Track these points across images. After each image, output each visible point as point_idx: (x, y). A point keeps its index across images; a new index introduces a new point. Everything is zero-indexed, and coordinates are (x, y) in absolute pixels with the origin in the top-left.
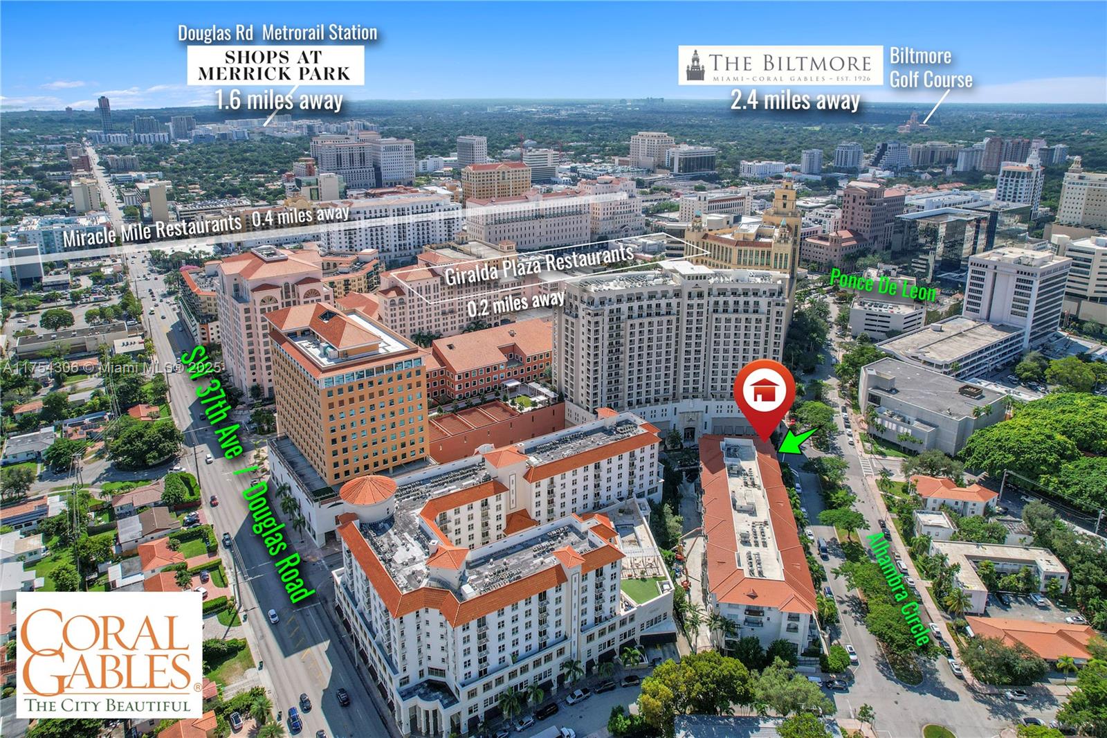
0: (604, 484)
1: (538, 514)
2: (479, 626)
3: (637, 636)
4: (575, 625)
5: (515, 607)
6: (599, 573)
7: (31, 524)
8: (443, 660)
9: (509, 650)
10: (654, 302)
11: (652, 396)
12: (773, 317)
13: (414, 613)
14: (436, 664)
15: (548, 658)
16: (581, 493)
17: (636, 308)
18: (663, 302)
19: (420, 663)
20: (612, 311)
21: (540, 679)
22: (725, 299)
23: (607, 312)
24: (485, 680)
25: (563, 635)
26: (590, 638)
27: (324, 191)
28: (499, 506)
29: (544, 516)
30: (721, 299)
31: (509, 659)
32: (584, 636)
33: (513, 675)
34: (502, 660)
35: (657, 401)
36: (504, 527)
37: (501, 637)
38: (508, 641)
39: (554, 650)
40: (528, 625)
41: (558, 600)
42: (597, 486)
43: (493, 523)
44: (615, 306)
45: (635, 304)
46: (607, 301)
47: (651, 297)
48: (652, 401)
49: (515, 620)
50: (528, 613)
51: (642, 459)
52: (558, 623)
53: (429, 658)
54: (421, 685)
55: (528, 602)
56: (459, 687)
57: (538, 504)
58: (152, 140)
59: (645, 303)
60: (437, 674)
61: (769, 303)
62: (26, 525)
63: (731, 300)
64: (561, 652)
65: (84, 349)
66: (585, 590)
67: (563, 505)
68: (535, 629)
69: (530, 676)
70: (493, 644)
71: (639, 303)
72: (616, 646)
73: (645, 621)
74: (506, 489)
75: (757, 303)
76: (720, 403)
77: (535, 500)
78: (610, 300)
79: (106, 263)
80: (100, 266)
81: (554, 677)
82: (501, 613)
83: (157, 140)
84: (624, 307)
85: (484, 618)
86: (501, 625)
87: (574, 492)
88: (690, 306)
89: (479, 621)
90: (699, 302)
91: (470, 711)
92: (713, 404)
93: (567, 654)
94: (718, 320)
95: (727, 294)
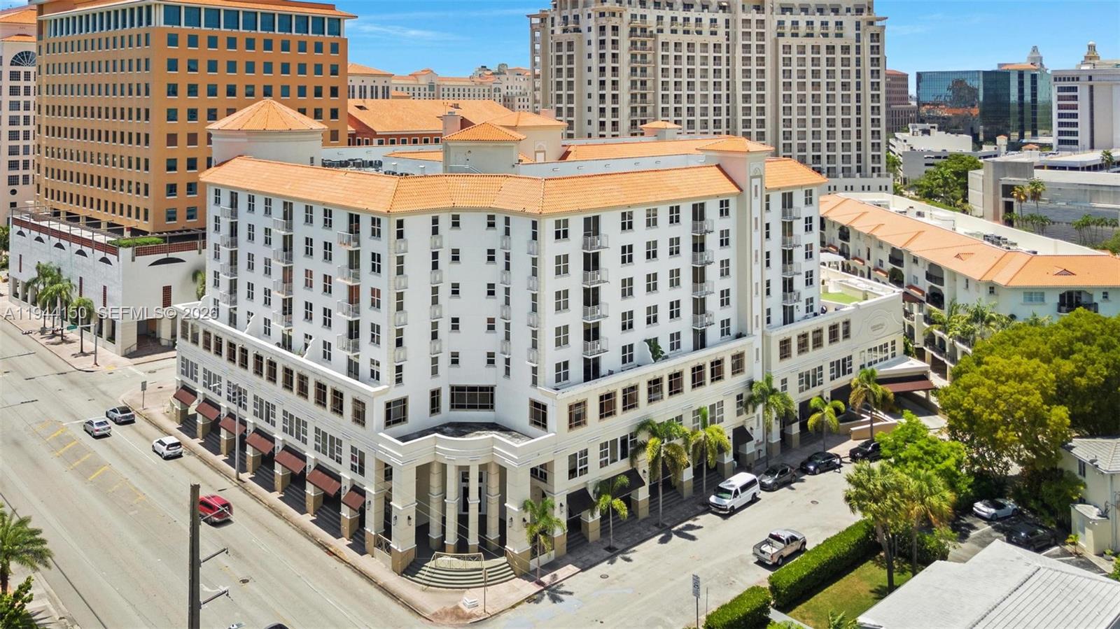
2: (588, 235)
4: (758, 308)
5: (652, 218)
6: (787, 202)
8: (491, 358)
9: (641, 329)
10: (692, 15)
13: (428, 220)
17: (667, 20)
18: (705, 17)
19: (435, 371)
20: (633, 17)
22: (793, 18)
24: (603, 384)
25: (733, 331)
26: (785, 349)
30: (788, 19)
32: (774, 339)
34: (628, 353)
37: (627, 288)
39: (725, 351)
40: (674, 278)
41: (724, 237)
44: (638, 10)
45: (666, 14)
47: (688, 6)
49: (651, 252)
50: (674, 247)
52: (725, 298)
53: (455, 358)
55: (674, 215)
59: (679, 14)
60: (473, 402)
61: (858, 25)
63: (801, 19)
64: (738, 362)
69: (686, 405)
71: (672, 13)
75: (839, 24)
82: (627, 222)
84: (651, 14)
85: (597, 220)
86: (627, 256)
88: (746, 23)
89: (587, 221)
90: (760, 17)
91: (572, 473)
93: (747, 376)
94: (787, 48)
95: (794, 11)
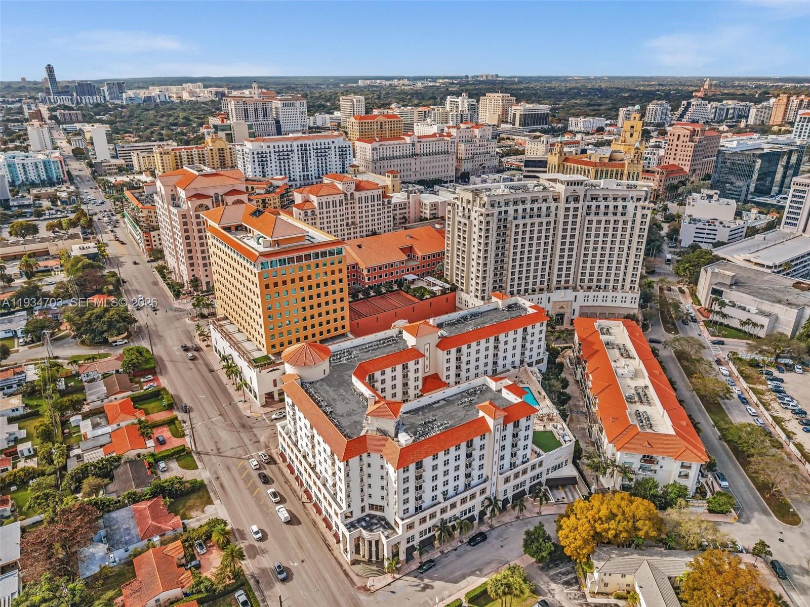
0: (501, 354)
1: (448, 377)
2: (417, 468)
3: (543, 479)
4: (495, 469)
5: (447, 452)
6: (516, 425)
7: (11, 387)
8: (383, 498)
9: (441, 489)
10: (536, 206)
11: (530, 287)
12: (639, 218)
13: (358, 457)
14: (376, 501)
15: (473, 496)
16: (482, 361)
17: (520, 211)
18: (544, 206)
19: (362, 501)
20: (500, 213)
21: (465, 514)
22: (597, 203)
23: (496, 214)
24: (421, 515)
25: (484, 477)
26: (507, 480)
27: (236, 135)
28: (417, 371)
29: (453, 379)
30: (594, 204)
31: (440, 498)
32: (502, 478)
33: (443, 511)
34: (434, 498)
35: (534, 291)
36: (420, 387)
37: (435, 478)
38: (439, 482)
39: (477, 490)
40: (457, 468)
41: (482, 447)
42: (495, 355)
43: (412, 384)
44: (503, 209)
45: (520, 207)
46: (496, 205)
47: (534, 201)
48: (530, 291)
49: (446, 463)
50: (457, 458)
51: (533, 334)
52: (481, 467)
53: (370, 496)
54: (363, 519)
55: (458, 448)
56: (398, 520)
57: (448, 369)
58: (91, 102)
59: (528, 206)
60: (376, 509)
61: (636, 207)
62: (8, 388)
63: (602, 204)
64: (483, 491)
65: (47, 253)
66: (504, 438)
67: (468, 370)
68: (462, 471)
69: (456, 512)
70: (428, 485)
71: (524, 207)
72: (527, 487)
73: (550, 466)
74: (423, 356)
75: (625, 207)
76: (587, 293)
77: (446, 365)
78: (499, 203)
79: (62, 190)
80: (57, 190)
81: (476, 513)
82: (435, 457)
83: (95, 101)
84: (511, 209)
85: (421, 462)
86: (435, 468)
87: (477, 360)
88: (567, 209)
89: (417, 464)
90: (576, 205)
91: (408, 542)
92: (581, 294)
93: (488, 494)
94: (590, 222)
95: (599, 199)
